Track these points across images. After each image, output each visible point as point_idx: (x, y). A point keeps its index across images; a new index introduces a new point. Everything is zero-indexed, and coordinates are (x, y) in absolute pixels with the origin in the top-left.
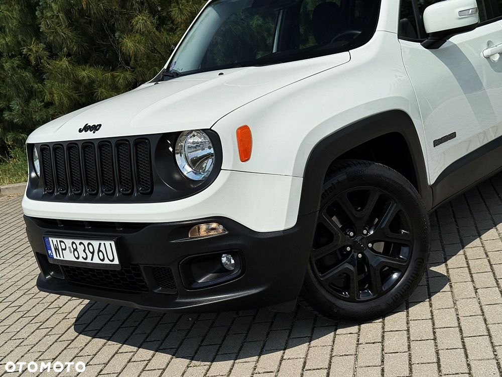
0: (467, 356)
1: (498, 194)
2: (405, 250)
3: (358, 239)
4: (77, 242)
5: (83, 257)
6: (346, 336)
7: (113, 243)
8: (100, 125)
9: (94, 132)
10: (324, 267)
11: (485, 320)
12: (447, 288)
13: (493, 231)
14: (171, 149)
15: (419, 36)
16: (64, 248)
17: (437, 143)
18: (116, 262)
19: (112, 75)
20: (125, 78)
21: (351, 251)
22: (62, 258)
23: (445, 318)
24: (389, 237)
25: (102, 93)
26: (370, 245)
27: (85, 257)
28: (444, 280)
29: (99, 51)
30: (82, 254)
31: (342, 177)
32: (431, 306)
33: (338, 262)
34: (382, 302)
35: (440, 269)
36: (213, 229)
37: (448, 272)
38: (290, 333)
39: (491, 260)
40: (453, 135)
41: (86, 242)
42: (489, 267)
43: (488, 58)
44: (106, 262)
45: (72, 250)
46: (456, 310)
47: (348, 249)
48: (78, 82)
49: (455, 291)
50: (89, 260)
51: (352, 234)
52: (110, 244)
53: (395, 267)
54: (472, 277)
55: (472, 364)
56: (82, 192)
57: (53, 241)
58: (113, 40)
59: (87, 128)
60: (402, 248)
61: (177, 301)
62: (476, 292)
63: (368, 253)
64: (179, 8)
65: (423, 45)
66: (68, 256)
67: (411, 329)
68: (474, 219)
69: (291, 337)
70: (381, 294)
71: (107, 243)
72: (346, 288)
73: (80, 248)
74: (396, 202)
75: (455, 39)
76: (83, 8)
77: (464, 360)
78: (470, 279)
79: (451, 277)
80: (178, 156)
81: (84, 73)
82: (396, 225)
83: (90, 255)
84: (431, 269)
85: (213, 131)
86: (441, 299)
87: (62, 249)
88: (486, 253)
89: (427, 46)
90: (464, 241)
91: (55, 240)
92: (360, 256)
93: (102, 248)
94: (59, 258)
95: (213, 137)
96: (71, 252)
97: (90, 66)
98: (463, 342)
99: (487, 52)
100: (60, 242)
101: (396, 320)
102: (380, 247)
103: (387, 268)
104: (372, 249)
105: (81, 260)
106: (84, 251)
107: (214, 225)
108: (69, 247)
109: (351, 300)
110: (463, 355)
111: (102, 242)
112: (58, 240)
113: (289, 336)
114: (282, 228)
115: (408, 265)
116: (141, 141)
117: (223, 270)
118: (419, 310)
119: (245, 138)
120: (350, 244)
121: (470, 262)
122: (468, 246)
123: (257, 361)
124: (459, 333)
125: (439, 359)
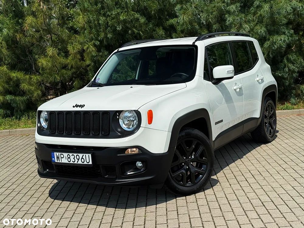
0: (231, 206)
1: (233, 149)
2: (204, 166)
3: (187, 160)
4: (71, 154)
5: (72, 161)
6: (181, 200)
7: (90, 155)
8: (84, 105)
9: (81, 108)
10: (174, 172)
11: (236, 195)
12: (218, 184)
13: (233, 164)
14: (118, 117)
15: (210, 79)
16: (63, 157)
17: (216, 123)
18: (91, 163)
19: (29, 77)
20: (37, 80)
21: (184, 165)
22: (60, 162)
23: (220, 194)
24: (199, 160)
25: (24, 86)
26: (191, 163)
27: (74, 161)
28: (217, 181)
29: (21, 63)
30: (72, 160)
31: (183, 134)
32: (213, 190)
33: (179, 169)
34: (195, 187)
35: (214, 177)
36: (133, 151)
37: (218, 178)
38: (156, 199)
39: (235, 175)
40: (222, 121)
41: (75, 155)
42: (234, 177)
43: (235, 90)
44: (85, 163)
45: (67, 158)
46: (224, 192)
47: (183, 164)
48: (10, 79)
49: (222, 185)
50: (76, 162)
51: (185, 158)
52: (89, 155)
53: (201, 173)
54: (228, 180)
55: (233, 208)
56: (72, 133)
57: (56, 154)
58: (31, 58)
59: (77, 106)
60: (203, 165)
61: (117, 180)
62: (231, 186)
63: (190, 166)
64: (73, 46)
65: (212, 83)
66: (64, 161)
67: (207, 198)
68: (224, 158)
69: (157, 200)
70: (195, 184)
71: (87, 155)
72: (182, 180)
73: (72, 157)
74: (202, 146)
75: (224, 82)
76: (17, 40)
77: (230, 207)
78: (227, 181)
79: (219, 180)
80: (120, 120)
81: (14, 75)
82: (202, 156)
83: (76, 160)
84: (212, 177)
85: (138, 111)
86: (216, 188)
87: (61, 158)
88: (232, 172)
89: (214, 84)
90: (222, 167)
91: (58, 154)
92: (187, 167)
93: (84, 157)
94: (58, 161)
95: (138, 113)
96: (66, 159)
97: (18, 71)
98: (229, 202)
99: (235, 88)
100: (61, 154)
101: (200, 195)
102: (195, 164)
103: (197, 173)
104: (192, 165)
105: (71, 162)
106: (74, 158)
107: (134, 149)
108: (66, 157)
109: (183, 186)
110: (229, 205)
111: (84, 155)
112: (60, 153)
113: (156, 200)
114: (163, 153)
115: (205, 172)
116: (106, 113)
117: (136, 169)
118: (209, 192)
119: (150, 115)
120: (184, 162)
121: (226, 175)
122: (224, 169)
123: (146, 209)
124: (227, 199)
125: (220, 207)
